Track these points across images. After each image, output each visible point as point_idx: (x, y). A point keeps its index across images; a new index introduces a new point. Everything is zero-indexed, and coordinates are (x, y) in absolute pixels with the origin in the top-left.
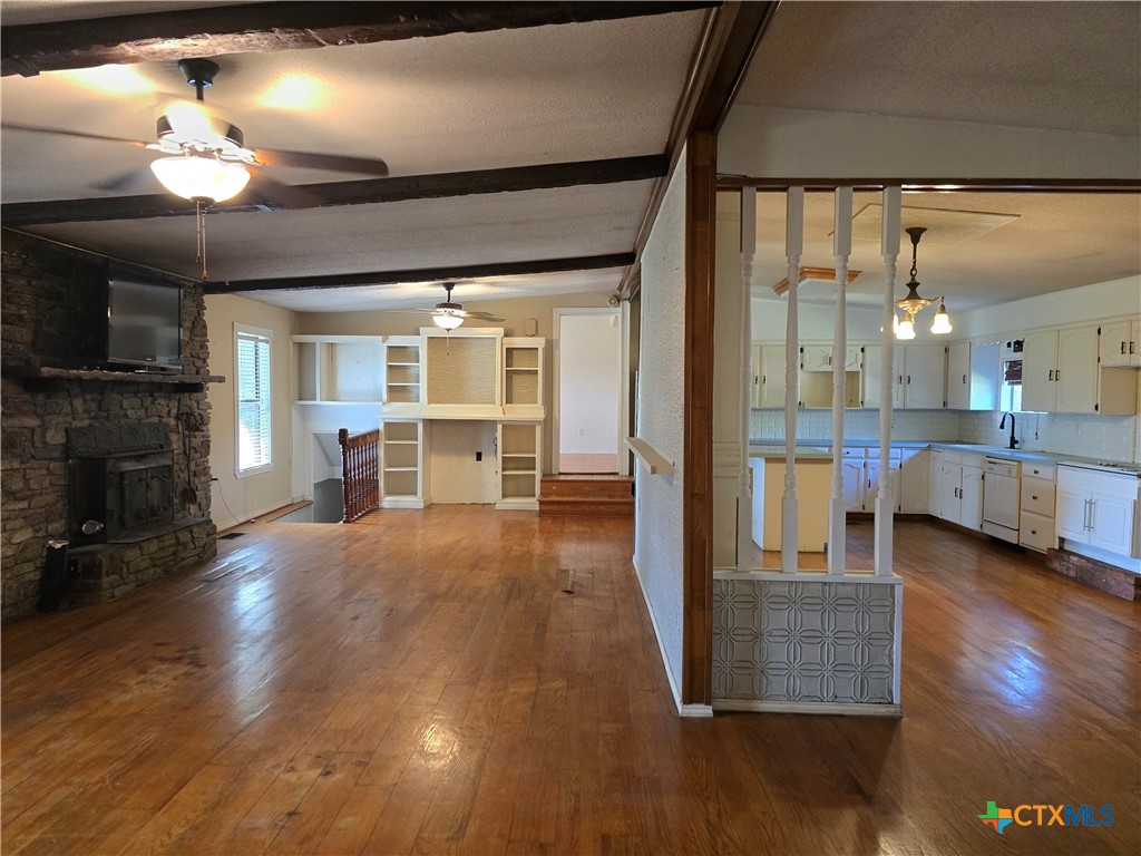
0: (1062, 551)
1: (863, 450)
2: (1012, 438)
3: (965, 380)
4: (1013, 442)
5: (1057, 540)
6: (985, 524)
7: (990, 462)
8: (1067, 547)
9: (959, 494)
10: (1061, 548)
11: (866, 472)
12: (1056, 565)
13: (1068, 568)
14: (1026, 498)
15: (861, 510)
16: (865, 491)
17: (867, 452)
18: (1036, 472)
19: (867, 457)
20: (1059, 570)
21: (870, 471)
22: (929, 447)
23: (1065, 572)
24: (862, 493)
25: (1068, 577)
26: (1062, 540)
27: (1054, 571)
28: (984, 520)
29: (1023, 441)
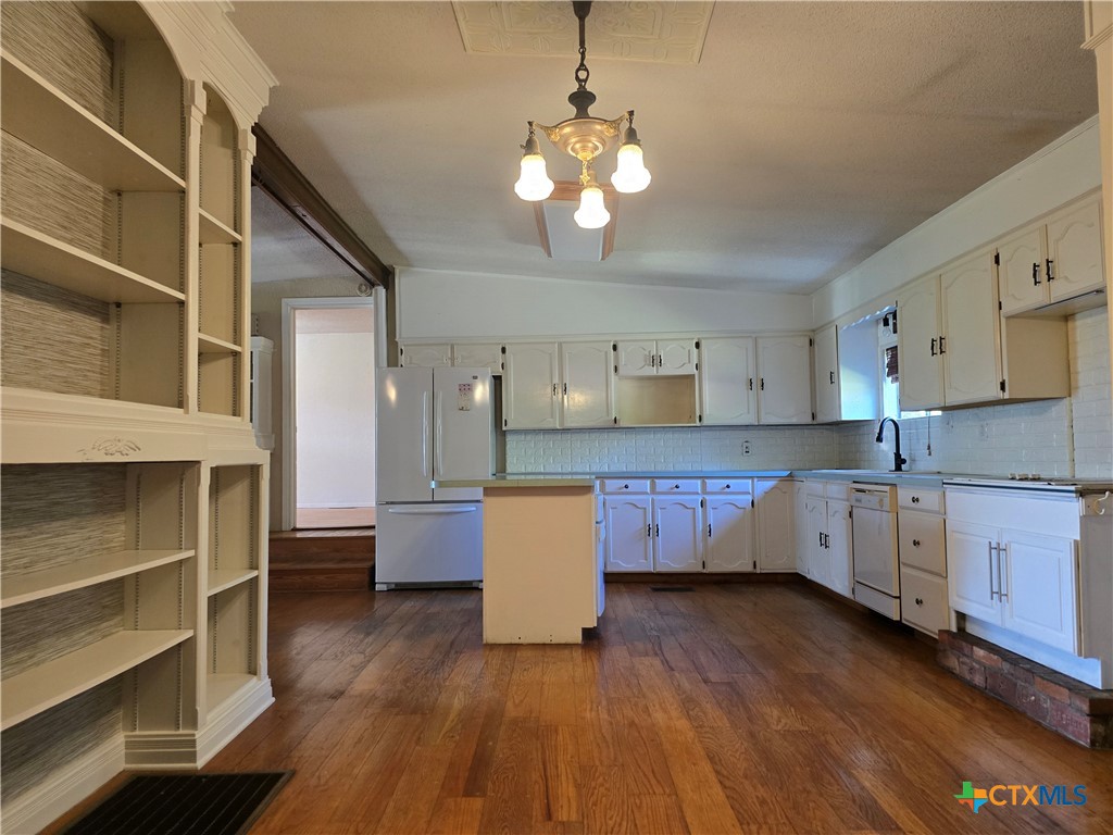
0: (963, 635)
1: (699, 482)
2: (898, 455)
3: (833, 378)
4: (900, 461)
5: (953, 616)
6: (858, 587)
7: (858, 490)
8: (971, 629)
9: (824, 540)
10: (961, 629)
11: (705, 513)
12: (953, 662)
13: (972, 669)
14: (907, 544)
15: (699, 569)
16: (705, 540)
17: (704, 484)
18: (915, 500)
19: (704, 491)
20: (957, 671)
21: (711, 513)
22: (790, 475)
23: (968, 677)
24: (700, 545)
25: (972, 687)
26: (961, 617)
27: (949, 673)
28: (857, 583)
29: (913, 460)
